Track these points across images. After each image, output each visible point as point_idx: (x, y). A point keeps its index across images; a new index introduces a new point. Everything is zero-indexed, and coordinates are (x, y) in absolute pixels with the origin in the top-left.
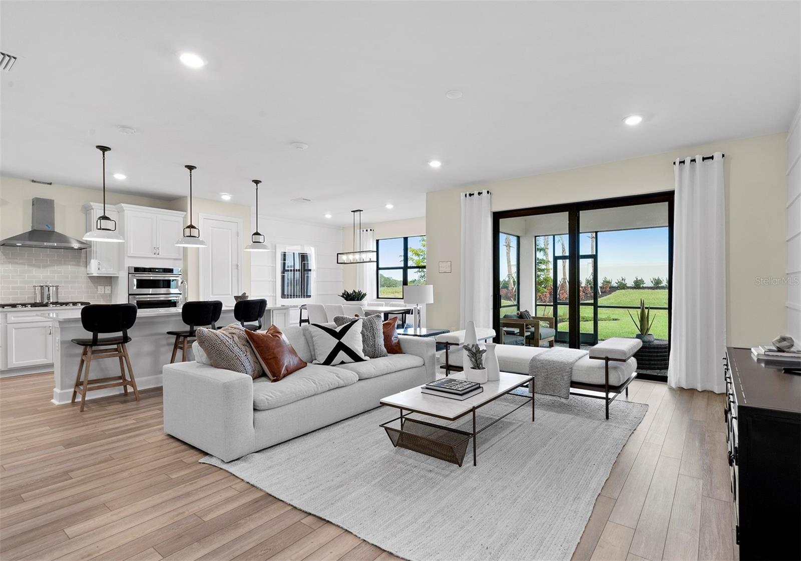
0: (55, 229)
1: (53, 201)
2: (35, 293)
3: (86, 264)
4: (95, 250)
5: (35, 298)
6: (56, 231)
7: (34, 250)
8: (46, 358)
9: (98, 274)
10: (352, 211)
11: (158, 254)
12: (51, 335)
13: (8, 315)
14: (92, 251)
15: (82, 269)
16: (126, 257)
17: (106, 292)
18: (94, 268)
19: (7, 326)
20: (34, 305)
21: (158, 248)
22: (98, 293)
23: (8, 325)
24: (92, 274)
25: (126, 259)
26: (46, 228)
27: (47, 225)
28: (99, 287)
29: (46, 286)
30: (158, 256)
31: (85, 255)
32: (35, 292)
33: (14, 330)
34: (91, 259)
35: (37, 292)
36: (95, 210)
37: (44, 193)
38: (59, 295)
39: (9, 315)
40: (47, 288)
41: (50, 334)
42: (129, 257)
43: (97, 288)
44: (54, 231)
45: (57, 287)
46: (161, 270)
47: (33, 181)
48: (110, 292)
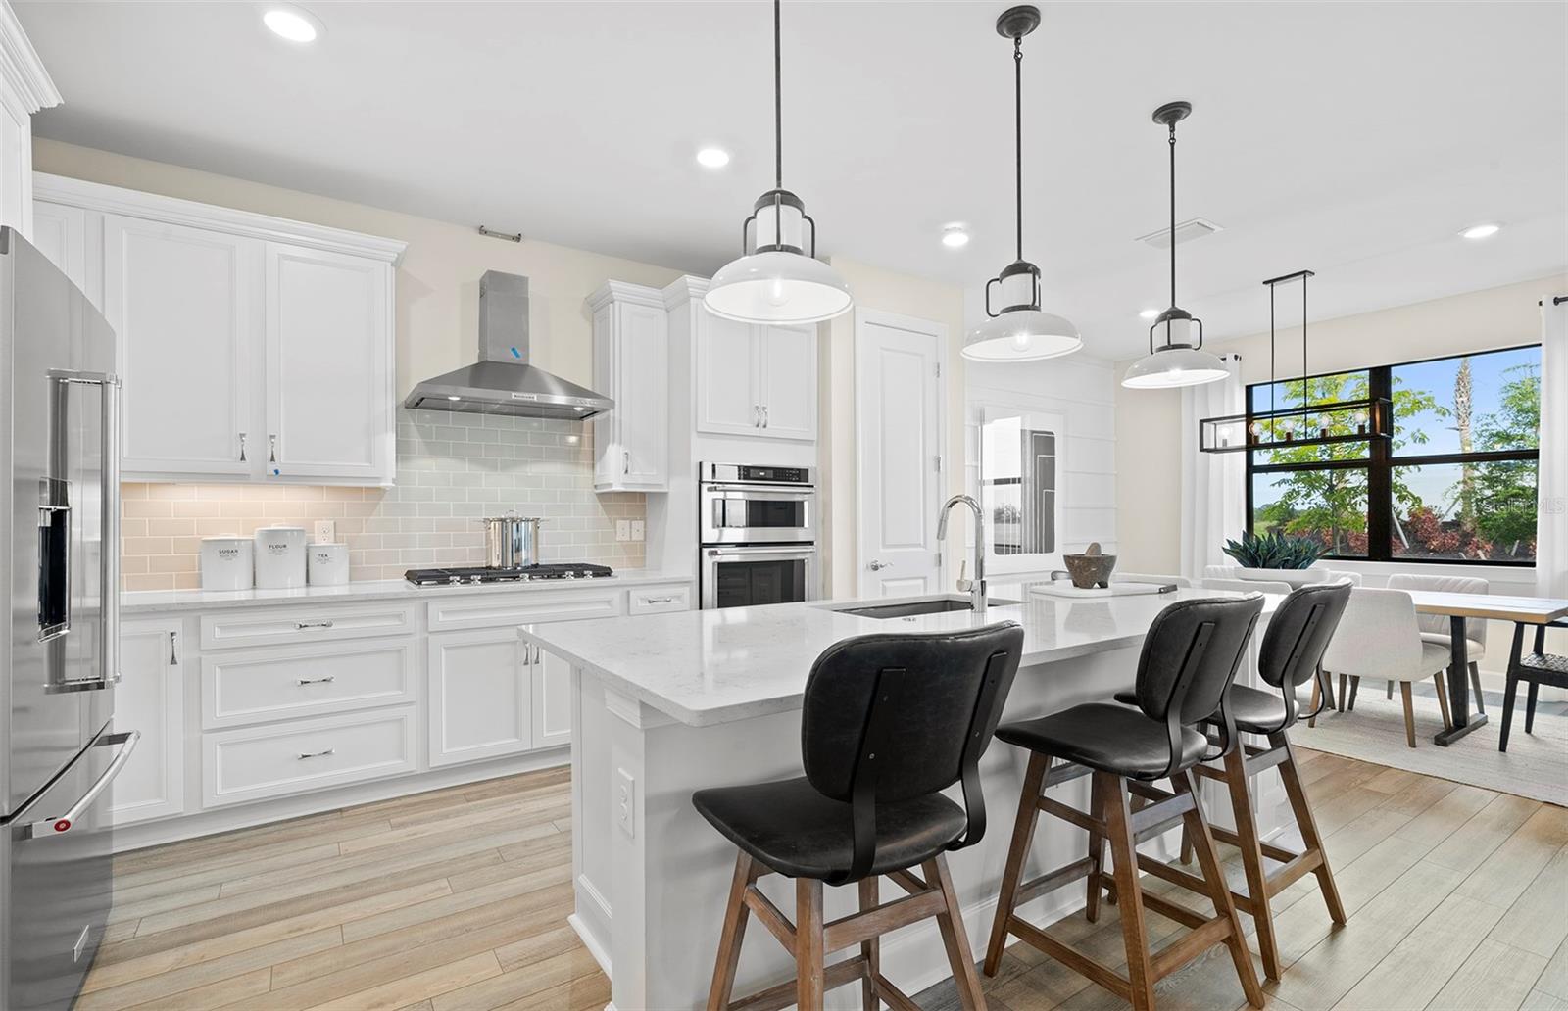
0: (531, 358)
1: (527, 279)
2: (488, 540)
3: (594, 459)
4: (617, 419)
5: (488, 552)
6: (531, 364)
7: (483, 419)
8: (517, 736)
9: (625, 484)
10: (1265, 283)
11: (765, 426)
12: (529, 666)
13: (431, 608)
14: (611, 420)
15: (584, 473)
16: (694, 435)
17: (634, 539)
18: (615, 471)
19: (427, 638)
20: (489, 575)
21: (765, 408)
22: (618, 539)
23: (431, 637)
24: (611, 485)
25: (695, 441)
26: (511, 358)
27: (513, 349)
28: (620, 523)
29: (513, 520)
30: (764, 432)
31: (591, 435)
32: (488, 536)
33: (443, 650)
34: (608, 443)
35: (492, 537)
36: (616, 302)
37: (506, 259)
38: (540, 546)
39: (434, 608)
40: (515, 525)
41: (526, 664)
42: (700, 433)
43: (615, 527)
44: (528, 366)
45: (536, 521)
46: (771, 474)
47: (483, 231)
48: (642, 538)
